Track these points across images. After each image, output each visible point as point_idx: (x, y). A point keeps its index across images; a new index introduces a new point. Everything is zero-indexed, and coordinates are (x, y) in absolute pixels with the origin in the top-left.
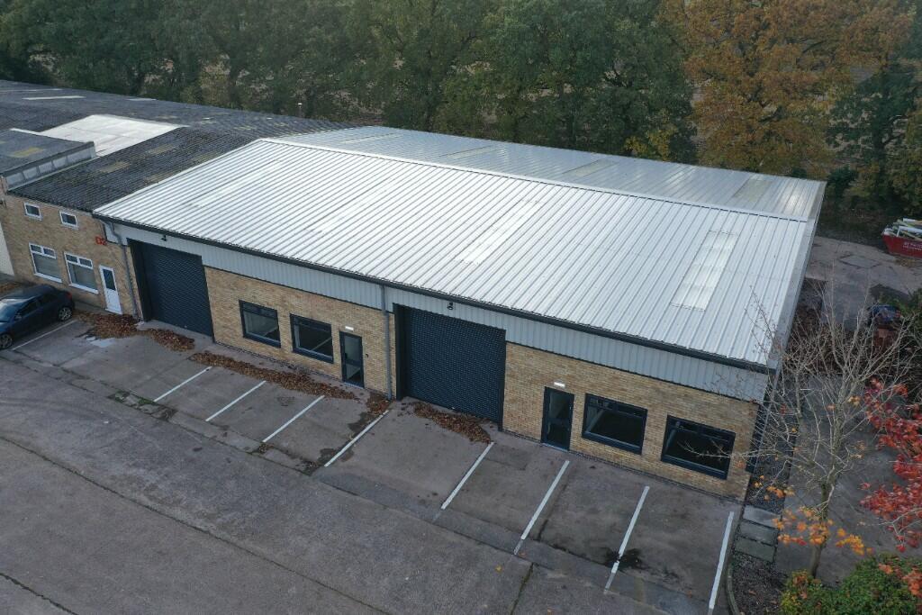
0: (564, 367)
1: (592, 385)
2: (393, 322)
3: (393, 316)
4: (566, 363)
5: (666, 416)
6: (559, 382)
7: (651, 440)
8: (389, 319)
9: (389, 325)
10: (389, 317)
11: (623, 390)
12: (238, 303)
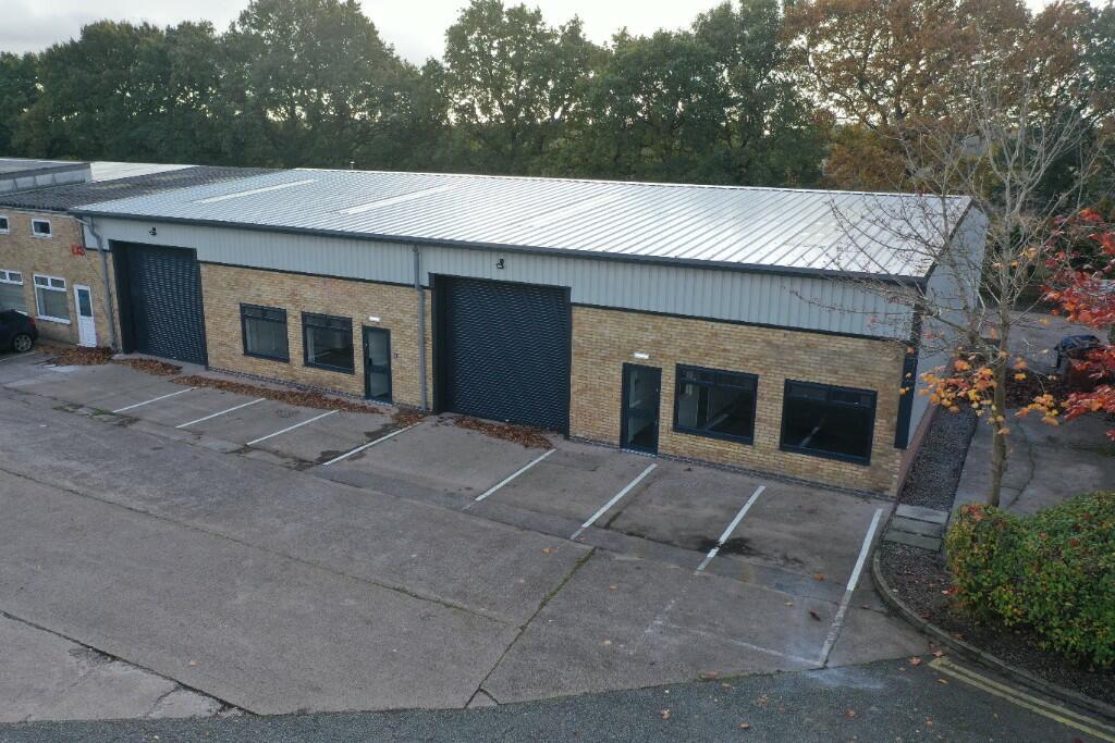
0: (647, 330)
1: (685, 351)
2: (428, 302)
3: (429, 293)
4: (649, 322)
5: (783, 380)
6: (642, 352)
7: (765, 421)
8: (424, 297)
9: (423, 306)
10: (424, 295)
11: (724, 350)
12: (238, 307)
